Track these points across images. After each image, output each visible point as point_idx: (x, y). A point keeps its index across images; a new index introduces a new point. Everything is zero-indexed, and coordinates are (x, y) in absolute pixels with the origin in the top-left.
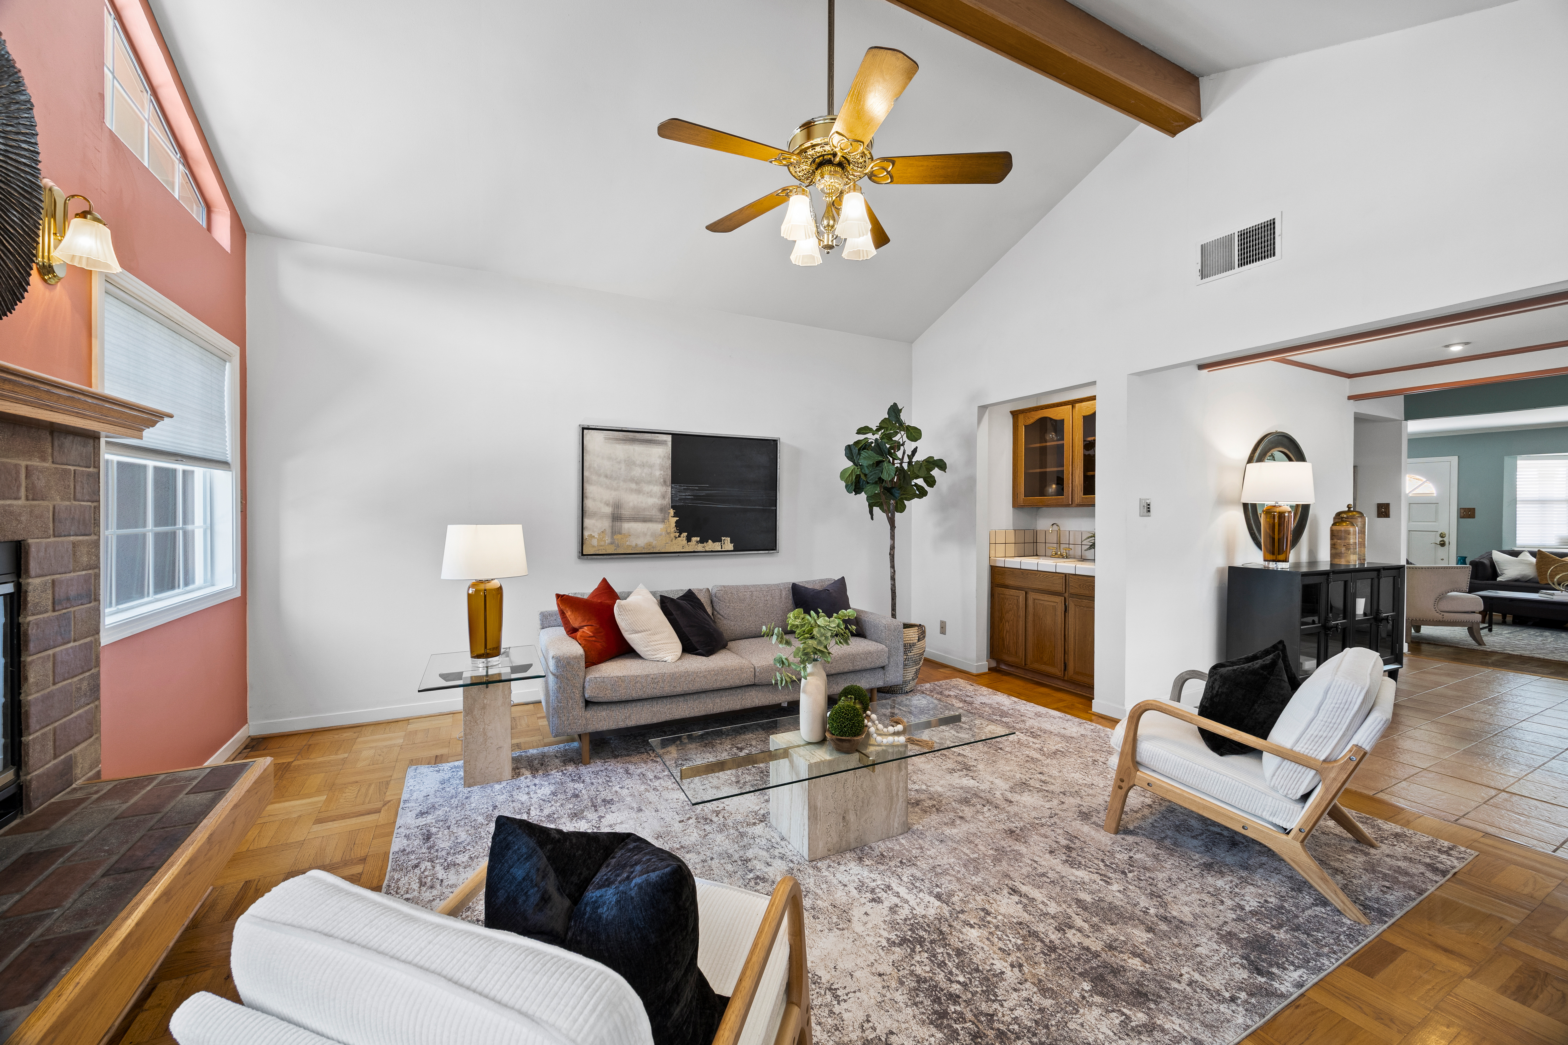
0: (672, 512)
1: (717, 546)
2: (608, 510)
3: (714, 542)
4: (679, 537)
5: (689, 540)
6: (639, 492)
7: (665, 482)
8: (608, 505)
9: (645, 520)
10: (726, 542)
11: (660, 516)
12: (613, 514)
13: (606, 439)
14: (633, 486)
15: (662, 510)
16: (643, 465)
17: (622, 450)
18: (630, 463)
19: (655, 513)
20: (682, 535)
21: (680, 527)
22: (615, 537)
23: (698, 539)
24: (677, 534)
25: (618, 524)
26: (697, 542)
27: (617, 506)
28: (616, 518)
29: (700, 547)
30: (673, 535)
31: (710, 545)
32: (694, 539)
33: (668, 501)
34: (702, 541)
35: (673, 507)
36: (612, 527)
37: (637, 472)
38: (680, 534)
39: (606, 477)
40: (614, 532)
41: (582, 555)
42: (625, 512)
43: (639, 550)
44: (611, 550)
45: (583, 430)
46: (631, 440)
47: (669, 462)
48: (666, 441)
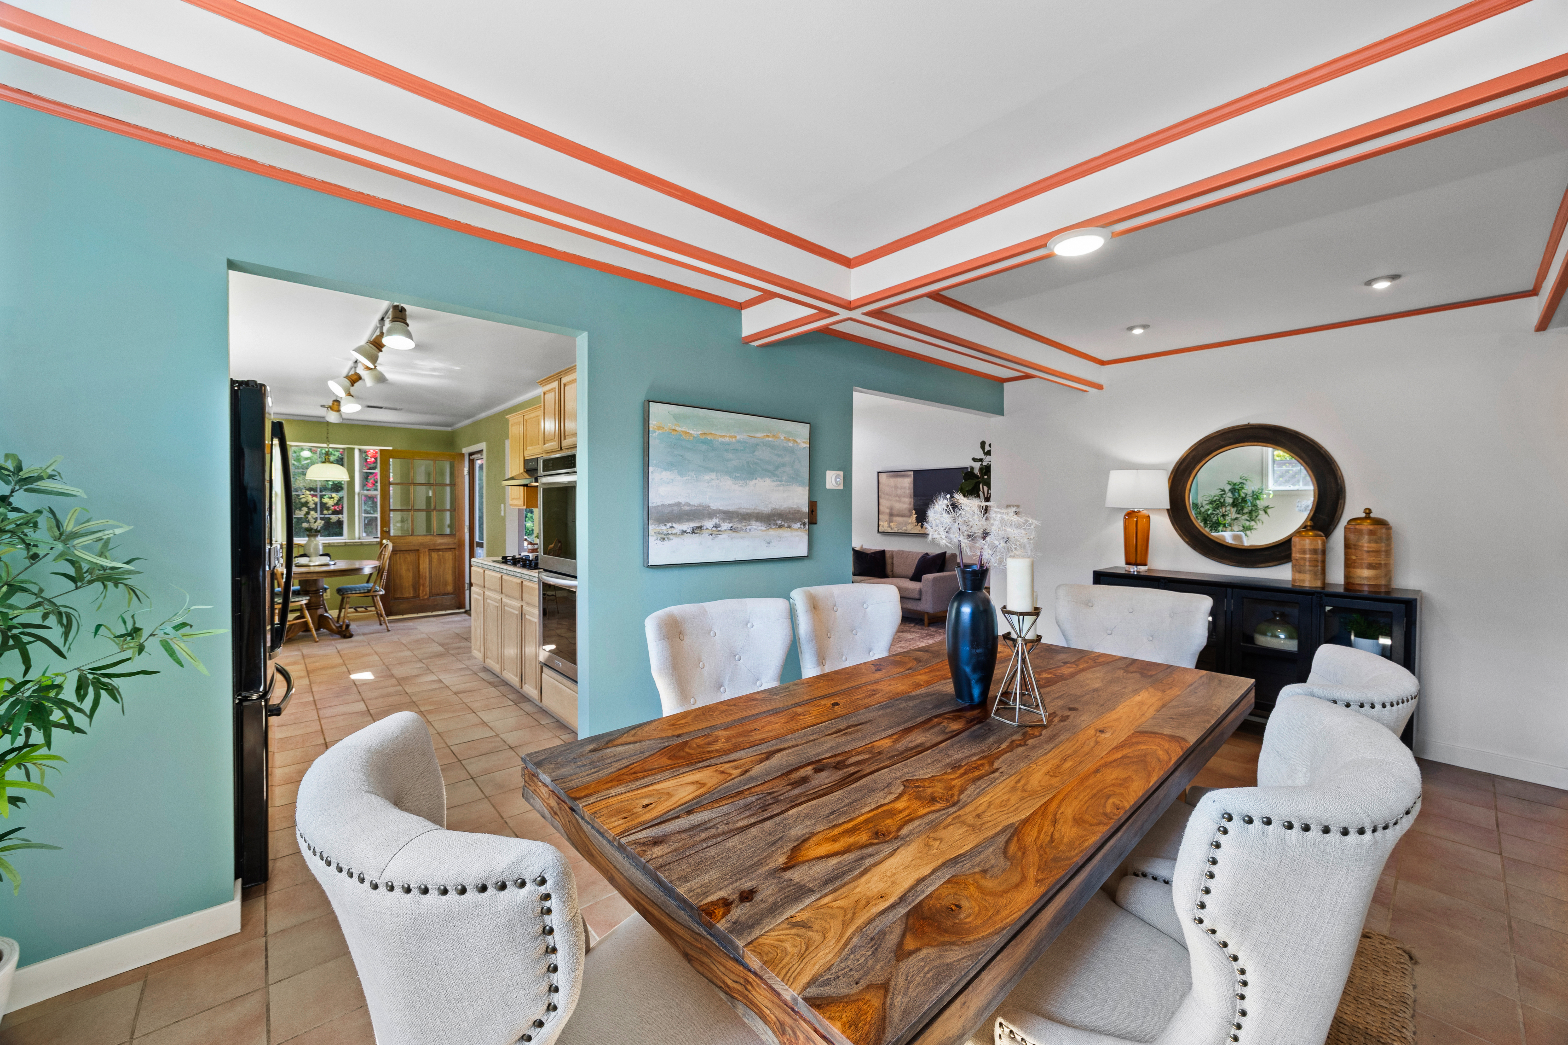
0: (914, 512)
2: (888, 511)
4: (917, 525)
5: (922, 527)
6: (900, 501)
7: (911, 496)
8: (887, 508)
9: (903, 516)
11: (908, 514)
12: (889, 513)
13: (887, 476)
14: (898, 499)
15: (910, 511)
16: (901, 488)
17: (893, 481)
18: (895, 488)
19: (906, 512)
21: (918, 520)
22: (890, 524)
25: (891, 518)
27: (891, 509)
28: (891, 515)
30: (914, 524)
32: (924, 527)
33: (912, 506)
35: (914, 509)
36: (889, 519)
37: (899, 492)
39: (888, 495)
40: (890, 521)
41: (879, 532)
42: (895, 512)
43: (900, 531)
44: (889, 530)
45: (878, 473)
46: (897, 476)
47: (912, 486)
48: (911, 475)
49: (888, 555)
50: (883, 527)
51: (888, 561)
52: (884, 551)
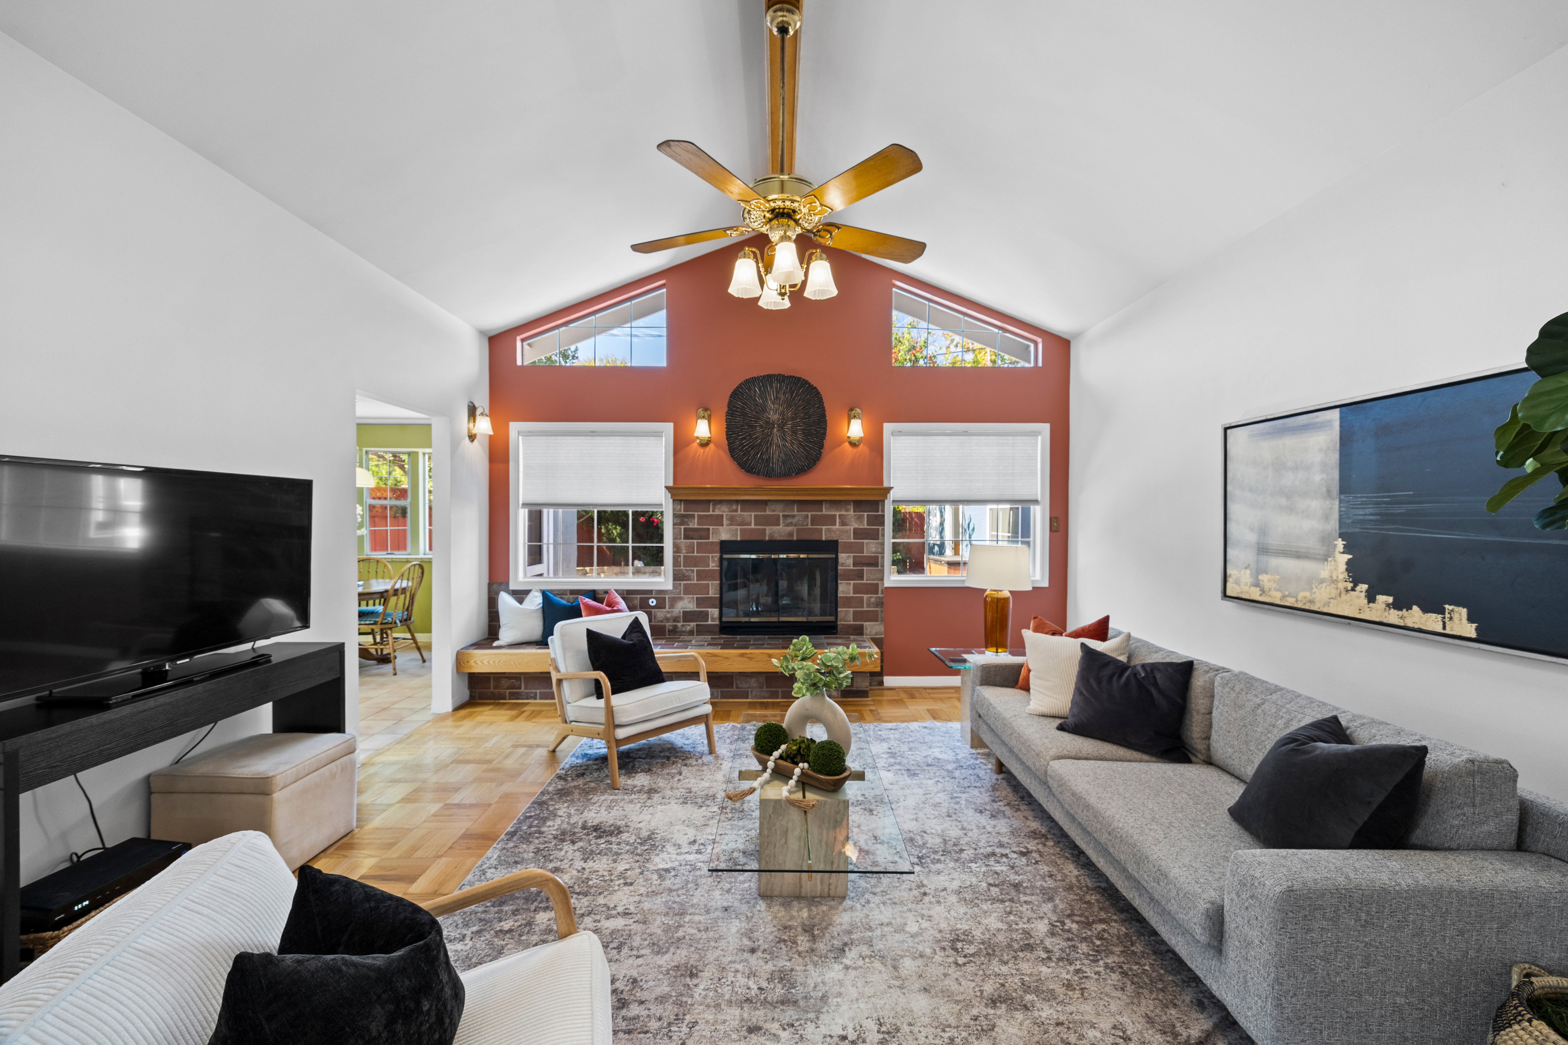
0: (1340, 544)
1: (1433, 622)
2: (1253, 537)
3: (1425, 610)
4: (1353, 589)
5: (1371, 598)
6: (1290, 510)
7: (1329, 492)
8: (1252, 529)
9: (1298, 555)
10: (1456, 616)
11: (1321, 550)
12: (1258, 543)
13: (1252, 436)
14: (1283, 501)
15: (1326, 540)
16: (1296, 468)
17: (1268, 449)
18: (1279, 466)
19: (1312, 544)
20: (1358, 588)
21: (1355, 574)
22: (1261, 577)
23: (1390, 599)
24: (1350, 585)
25: (1264, 558)
26: (1388, 605)
27: (1263, 531)
28: (1263, 550)
29: (1393, 616)
30: (1342, 585)
31: (1415, 616)
32: (1383, 599)
33: (1333, 525)
34: (1397, 605)
35: (1342, 536)
36: (1258, 562)
37: (1289, 479)
38: (1355, 585)
39: (1251, 490)
40: (1259, 570)
41: (1225, 596)
42: (1274, 541)
43: (1290, 602)
44: (1255, 594)
45: (1226, 429)
46: (1283, 431)
47: (1336, 456)
48: (1330, 421)
49: (1198, 681)
50: (1237, 582)
51: (1197, 701)
52: (1185, 668)
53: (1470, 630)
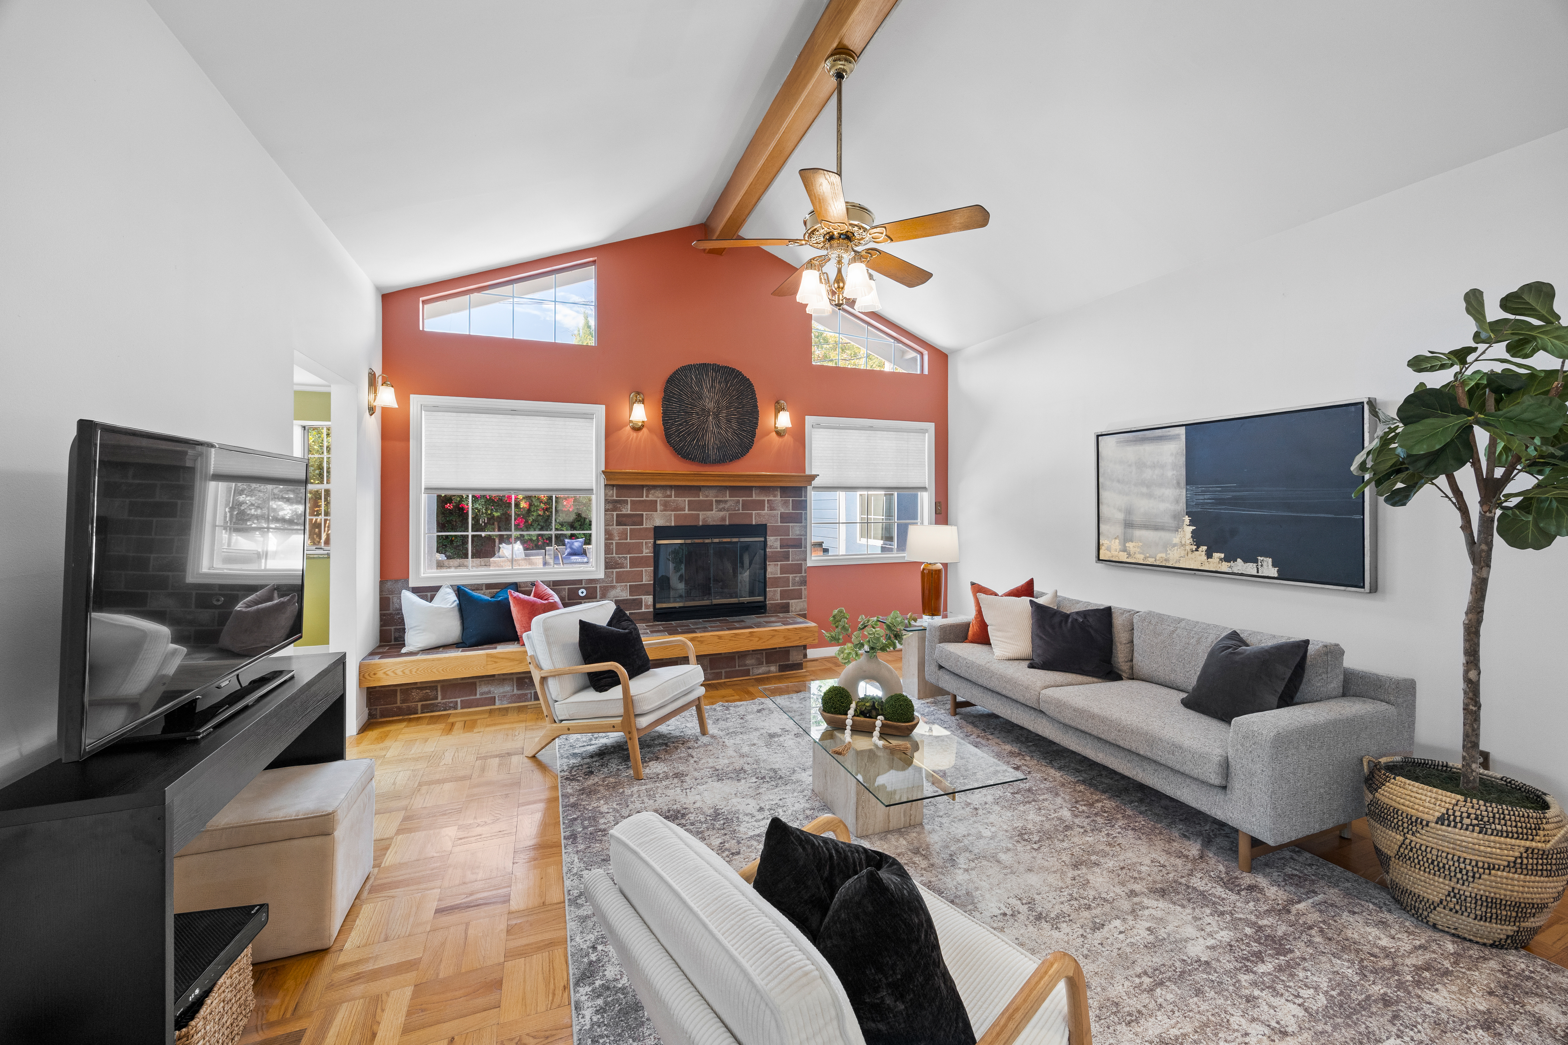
0: (1187, 519)
1: (1250, 568)
2: (1120, 516)
3: (1245, 561)
4: (1197, 550)
5: (1209, 555)
6: (1150, 496)
7: (1178, 483)
8: (1120, 510)
9: (1156, 528)
10: (1265, 564)
11: (1172, 523)
12: (1125, 520)
13: (1117, 442)
14: (1144, 490)
15: (1176, 517)
16: (1154, 466)
17: (1132, 452)
18: (1141, 465)
19: (1168, 520)
20: (1200, 549)
21: (1198, 539)
22: (1127, 545)
23: (1222, 555)
24: (1194, 547)
25: (1129, 531)
26: (1221, 559)
27: (1129, 511)
28: (1129, 525)
29: (1225, 567)
30: (1188, 548)
31: (1239, 566)
32: (1217, 556)
33: (1182, 506)
34: (1227, 559)
35: (1188, 514)
36: (1125, 533)
37: (1148, 474)
38: (1198, 547)
39: (1118, 481)
40: (1126, 539)
41: (1099, 559)
42: (1137, 519)
43: (1150, 561)
44: (1123, 557)
45: (1098, 436)
46: (1144, 440)
47: (1183, 459)
48: (1179, 435)
49: (1118, 621)
50: (1109, 549)
51: (1120, 635)
52: (1107, 612)
53: (1274, 572)
